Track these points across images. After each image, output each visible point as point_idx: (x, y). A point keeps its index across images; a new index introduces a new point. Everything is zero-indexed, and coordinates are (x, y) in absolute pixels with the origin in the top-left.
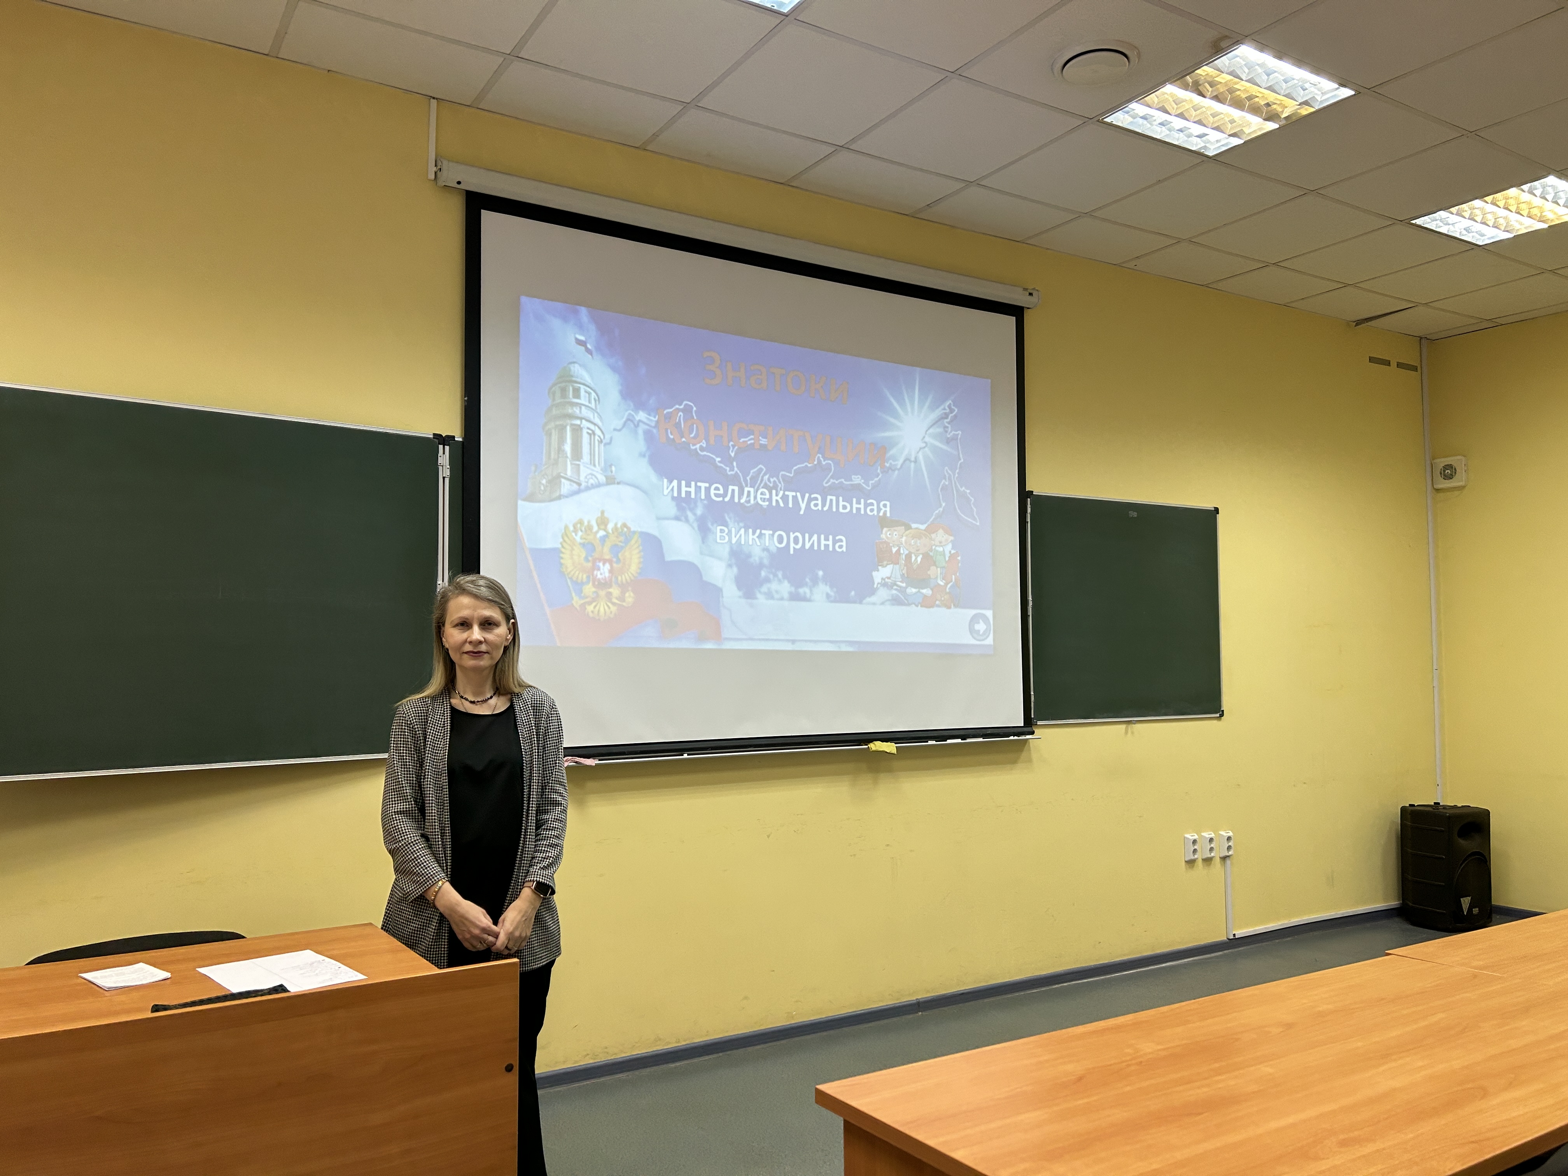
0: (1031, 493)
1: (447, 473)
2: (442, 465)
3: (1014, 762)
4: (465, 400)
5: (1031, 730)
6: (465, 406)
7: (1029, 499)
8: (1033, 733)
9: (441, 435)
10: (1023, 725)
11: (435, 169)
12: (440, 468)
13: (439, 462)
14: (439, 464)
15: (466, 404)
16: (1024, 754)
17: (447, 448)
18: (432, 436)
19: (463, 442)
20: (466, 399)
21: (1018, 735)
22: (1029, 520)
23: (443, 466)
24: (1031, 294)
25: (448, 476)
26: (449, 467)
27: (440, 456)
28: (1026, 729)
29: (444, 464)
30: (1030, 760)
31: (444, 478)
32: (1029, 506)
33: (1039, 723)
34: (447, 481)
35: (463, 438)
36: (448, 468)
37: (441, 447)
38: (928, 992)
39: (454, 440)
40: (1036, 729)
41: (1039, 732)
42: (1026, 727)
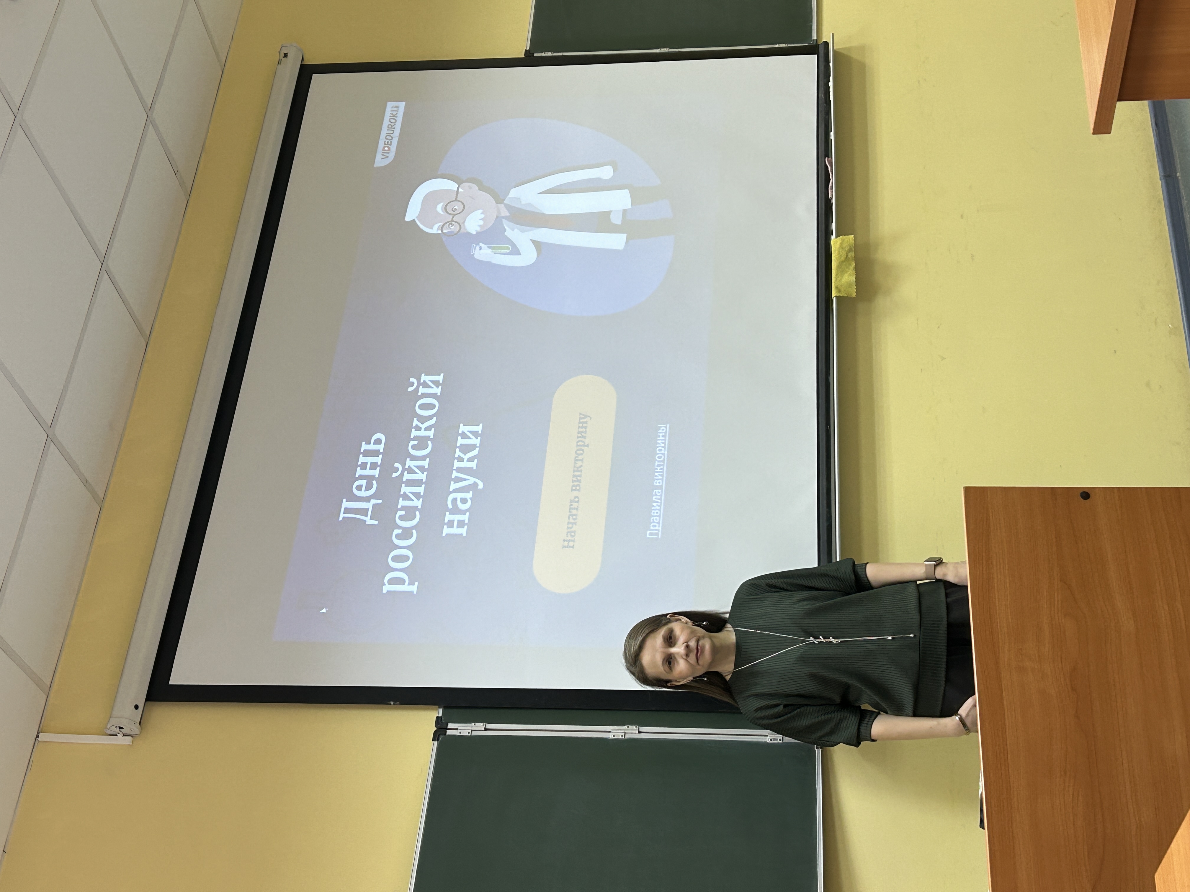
0: (528, 51)
1: (480, 726)
2: (470, 731)
3: (863, 67)
4: (394, 704)
5: (823, 45)
6: (401, 704)
7: (535, 55)
8: (826, 44)
9: (435, 732)
10: (816, 56)
11: (120, 736)
12: (474, 733)
13: (467, 734)
14: (470, 735)
15: (398, 703)
16: (854, 55)
17: (450, 725)
18: (436, 743)
19: (445, 708)
20: (392, 703)
21: (827, 61)
22: (560, 54)
23: (472, 730)
24: (286, 55)
25: (483, 725)
26: (473, 724)
27: (460, 733)
28: (822, 51)
29: (470, 728)
30: (862, 48)
31: (486, 729)
32: (543, 54)
33: (815, 37)
34: (489, 726)
35: (440, 708)
36: (475, 724)
37: (449, 732)
38: (1152, 166)
39: (441, 717)
40: (822, 39)
41: (826, 37)
42: (818, 51)
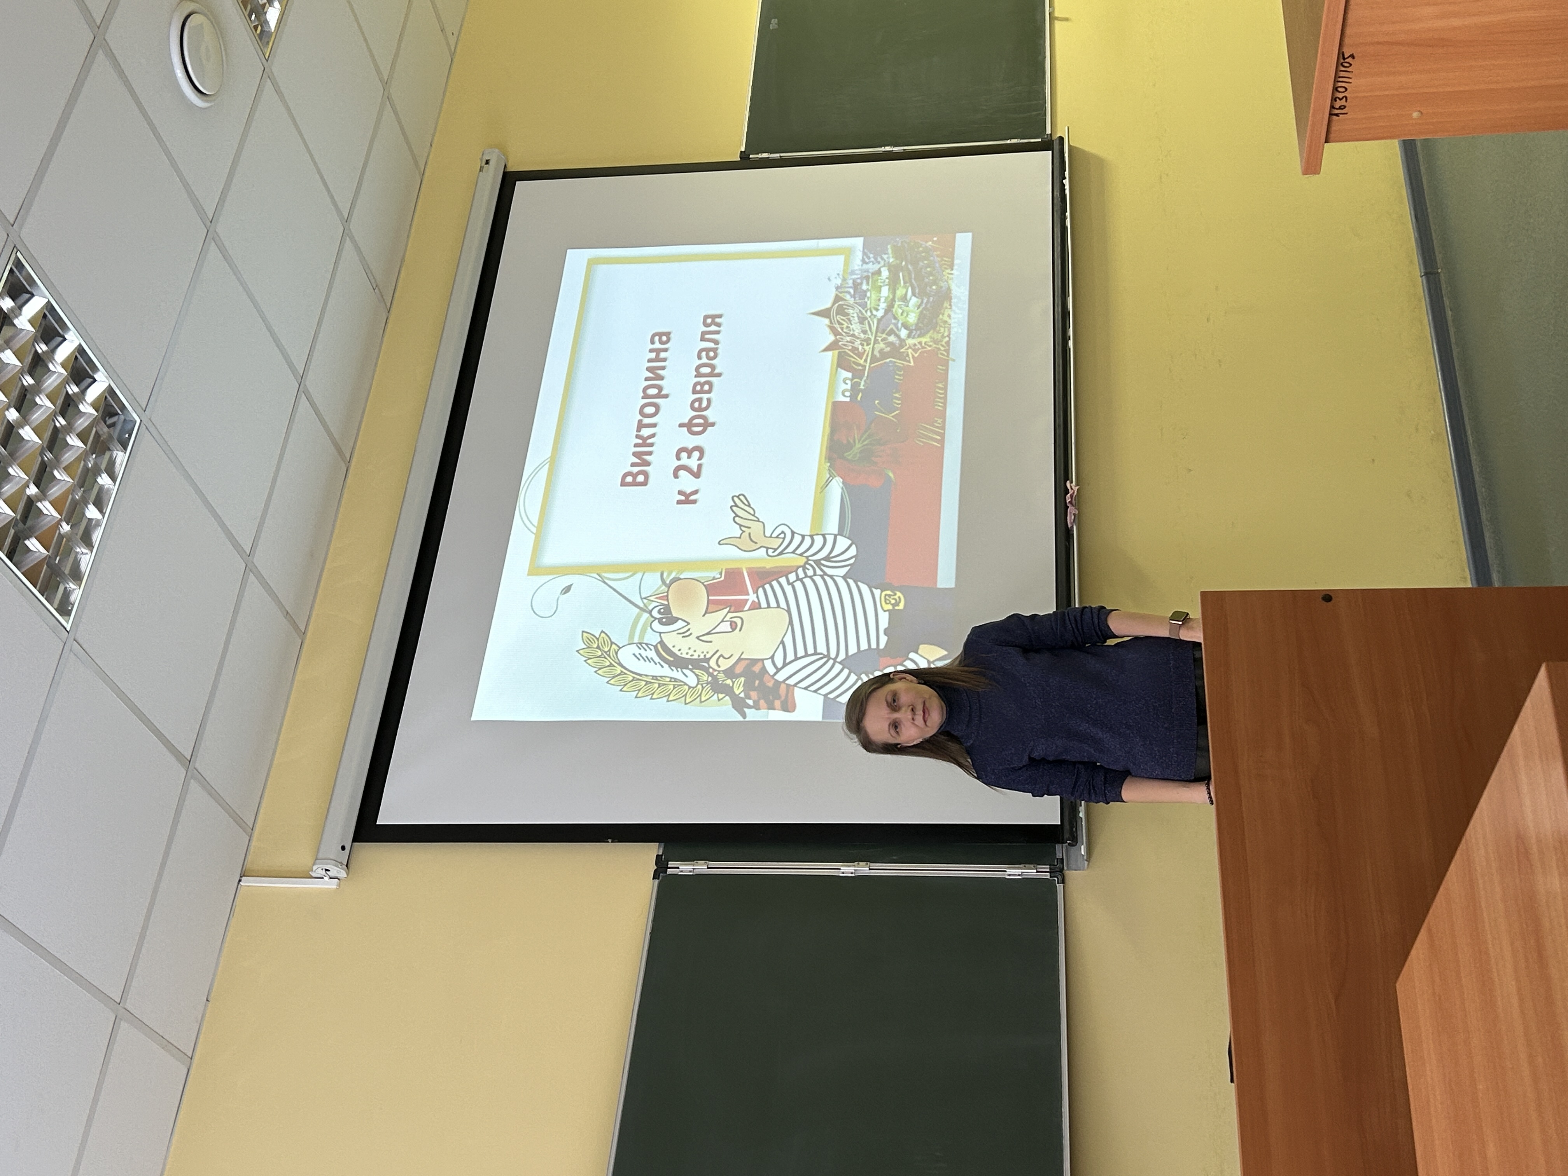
0: (743, 153)
2: (692, 870)
4: (610, 842)
5: (1058, 141)
6: (620, 841)
7: (751, 156)
8: (1061, 139)
9: (655, 871)
10: (1050, 152)
11: (326, 879)
12: (697, 872)
13: (688, 873)
14: (691, 874)
17: (671, 864)
18: (657, 881)
19: (665, 845)
21: (1062, 157)
22: (777, 155)
24: (487, 162)
25: (706, 862)
26: (695, 862)
27: (682, 872)
28: (1056, 147)
29: (692, 867)
31: (709, 867)
32: (760, 156)
33: (1048, 132)
34: (713, 864)
35: (659, 845)
36: (698, 863)
37: (669, 871)
38: (1411, 262)
39: (660, 854)
40: (1056, 135)
41: (1061, 131)
42: (1053, 148)
